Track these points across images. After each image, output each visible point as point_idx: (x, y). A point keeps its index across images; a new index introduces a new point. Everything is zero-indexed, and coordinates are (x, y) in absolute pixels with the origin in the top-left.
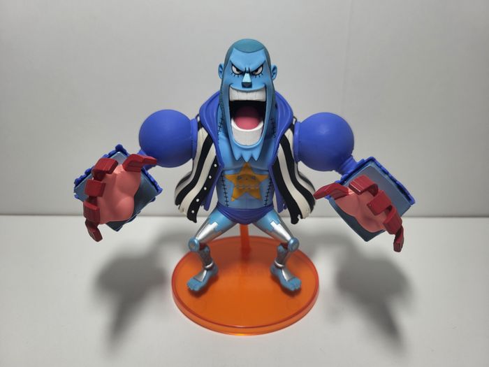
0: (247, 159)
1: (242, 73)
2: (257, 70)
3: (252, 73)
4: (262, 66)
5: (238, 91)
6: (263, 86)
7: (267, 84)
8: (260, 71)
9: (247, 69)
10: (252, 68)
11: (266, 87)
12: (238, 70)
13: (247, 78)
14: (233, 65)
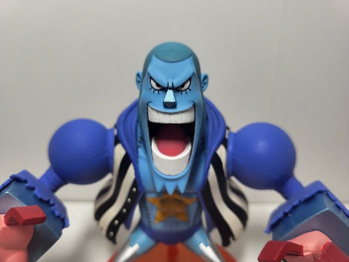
0: (170, 191)
1: (164, 89)
2: (183, 85)
3: (177, 90)
4: (190, 79)
5: (158, 111)
6: (191, 105)
7: (196, 102)
8: (186, 86)
9: (170, 85)
10: (177, 82)
11: (194, 106)
12: (158, 85)
13: (170, 97)
14: (151, 78)
